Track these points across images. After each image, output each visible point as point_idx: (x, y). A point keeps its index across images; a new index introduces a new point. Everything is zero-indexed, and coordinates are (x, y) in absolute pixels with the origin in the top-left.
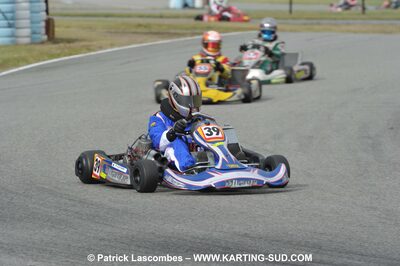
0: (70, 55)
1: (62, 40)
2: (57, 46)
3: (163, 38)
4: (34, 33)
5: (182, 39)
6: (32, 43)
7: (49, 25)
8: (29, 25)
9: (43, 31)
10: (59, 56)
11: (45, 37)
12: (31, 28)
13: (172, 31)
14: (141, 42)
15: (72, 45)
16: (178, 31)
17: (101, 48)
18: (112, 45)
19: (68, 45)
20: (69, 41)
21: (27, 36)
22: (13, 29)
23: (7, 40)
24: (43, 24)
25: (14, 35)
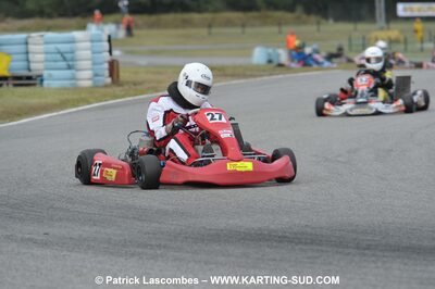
1: (127, 83)
2: (121, 88)
4: (96, 75)
6: (95, 87)
7: (113, 67)
8: (90, 67)
9: (107, 73)
10: (123, 97)
11: (109, 80)
12: (92, 69)
13: (249, 73)
15: (139, 87)
19: (133, 87)
21: (89, 79)
22: (73, 71)
23: (66, 83)
24: (106, 66)
25: (73, 78)
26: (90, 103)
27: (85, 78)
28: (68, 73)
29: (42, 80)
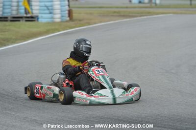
0: (80, 27)
1: (76, 20)
2: (73, 23)
3: (126, 18)
4: (62, 16)
5: (135, 18)
6: (61, 22)
7: (70, 13)
8: (60, 12)
9: (67, 15)
11: (68, 19)
12: (61, 14)
13: (131, 14)
14: (115, 20)
15: (82, 22)
16: (134, 15)
17: (95, 23)
18: (101, 22)
19: (79, 22)
20: (80, 20)
21: (59, 18)
22: (52, 15)
23: (49, 20)
24: (67, 12)
25: (52, 18)
26: (59, 31)
27: (57, 18)
28: (50, 15)
29: (38, 19)
